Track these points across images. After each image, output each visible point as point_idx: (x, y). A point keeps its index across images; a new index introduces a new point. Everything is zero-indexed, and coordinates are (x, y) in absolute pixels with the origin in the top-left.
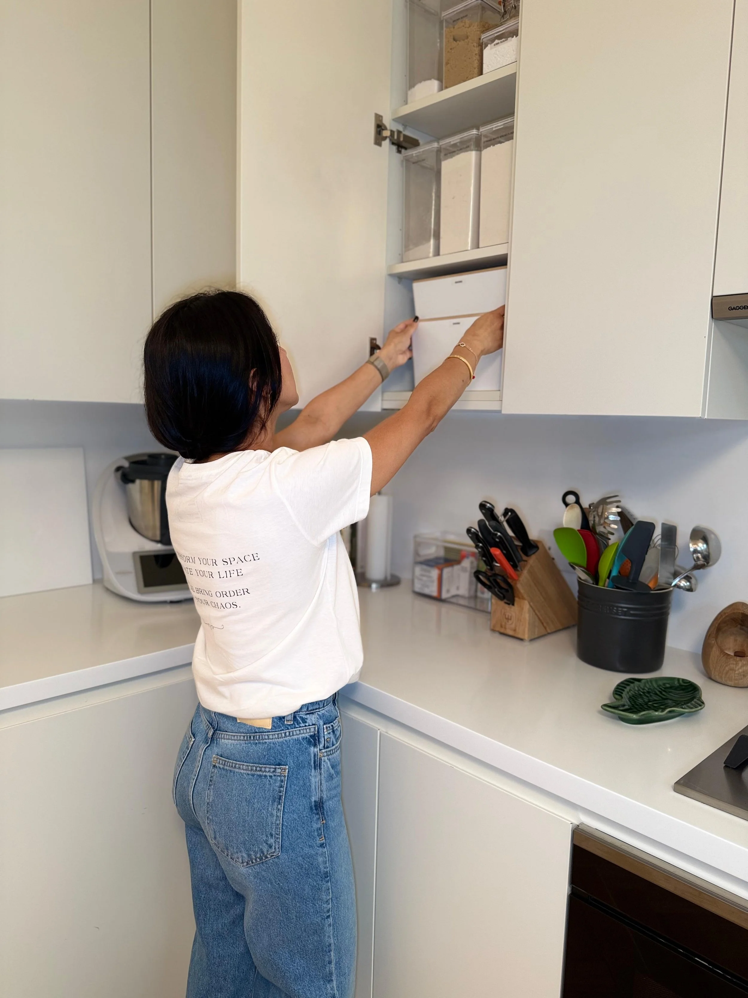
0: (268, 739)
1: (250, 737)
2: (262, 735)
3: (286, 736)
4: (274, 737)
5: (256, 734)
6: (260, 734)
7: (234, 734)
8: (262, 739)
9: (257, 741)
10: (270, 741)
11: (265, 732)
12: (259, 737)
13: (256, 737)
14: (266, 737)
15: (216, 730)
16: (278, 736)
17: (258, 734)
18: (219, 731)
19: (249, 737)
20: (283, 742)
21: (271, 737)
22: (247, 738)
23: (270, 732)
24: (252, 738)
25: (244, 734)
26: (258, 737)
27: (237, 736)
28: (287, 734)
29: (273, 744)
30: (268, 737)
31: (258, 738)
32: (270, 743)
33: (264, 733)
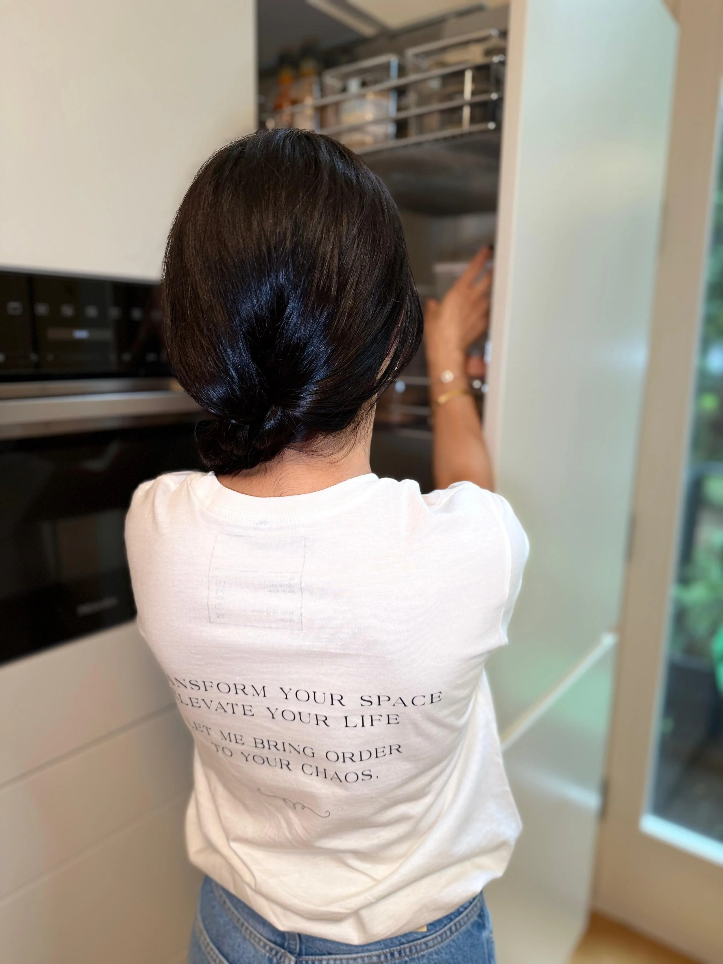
0: (427, 948)
1: (392, 954)
2: (415, 946)
3: (452, 933)
4: (436, 941)
5: (402, 946)
6: (411, 944)
7: (354, 956)
8: (417, 952)
9: (407, 959)
10: (430, 950)
11: (419, 939)
12: (411, 951)
13: (405, 952)
14: (424, 947)
15: (300, 954)
16: (442, 938)
17: (406, 945)
18: (307, 954)
19: (389, 955)
20: (450, 945)
21: (431, 944)
22: (386, 957)
23: (426, 936)
24: (397, 955)
25: (377, 953)
26: (407, 950)
27: (362, 958)
28: (453, 929)
29: (436, 953)
30: (427, 945)
31: (408, 953)
32: (430, 954)
33: (419, 942)
